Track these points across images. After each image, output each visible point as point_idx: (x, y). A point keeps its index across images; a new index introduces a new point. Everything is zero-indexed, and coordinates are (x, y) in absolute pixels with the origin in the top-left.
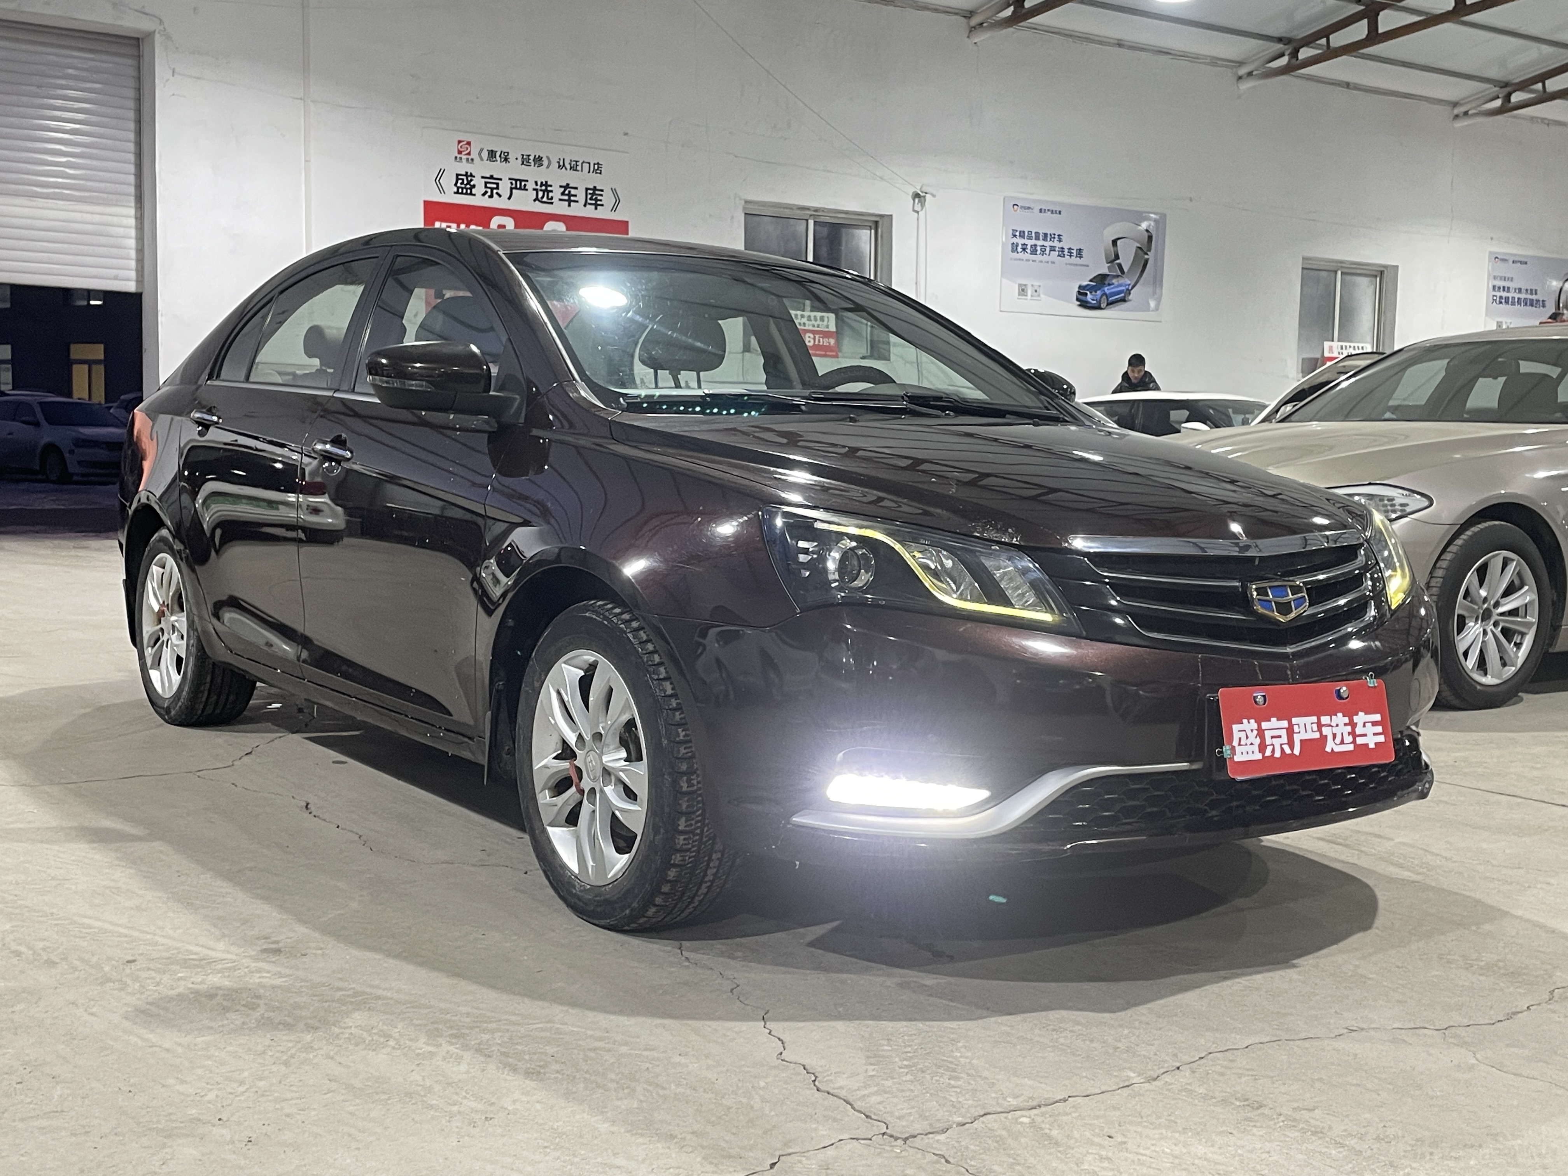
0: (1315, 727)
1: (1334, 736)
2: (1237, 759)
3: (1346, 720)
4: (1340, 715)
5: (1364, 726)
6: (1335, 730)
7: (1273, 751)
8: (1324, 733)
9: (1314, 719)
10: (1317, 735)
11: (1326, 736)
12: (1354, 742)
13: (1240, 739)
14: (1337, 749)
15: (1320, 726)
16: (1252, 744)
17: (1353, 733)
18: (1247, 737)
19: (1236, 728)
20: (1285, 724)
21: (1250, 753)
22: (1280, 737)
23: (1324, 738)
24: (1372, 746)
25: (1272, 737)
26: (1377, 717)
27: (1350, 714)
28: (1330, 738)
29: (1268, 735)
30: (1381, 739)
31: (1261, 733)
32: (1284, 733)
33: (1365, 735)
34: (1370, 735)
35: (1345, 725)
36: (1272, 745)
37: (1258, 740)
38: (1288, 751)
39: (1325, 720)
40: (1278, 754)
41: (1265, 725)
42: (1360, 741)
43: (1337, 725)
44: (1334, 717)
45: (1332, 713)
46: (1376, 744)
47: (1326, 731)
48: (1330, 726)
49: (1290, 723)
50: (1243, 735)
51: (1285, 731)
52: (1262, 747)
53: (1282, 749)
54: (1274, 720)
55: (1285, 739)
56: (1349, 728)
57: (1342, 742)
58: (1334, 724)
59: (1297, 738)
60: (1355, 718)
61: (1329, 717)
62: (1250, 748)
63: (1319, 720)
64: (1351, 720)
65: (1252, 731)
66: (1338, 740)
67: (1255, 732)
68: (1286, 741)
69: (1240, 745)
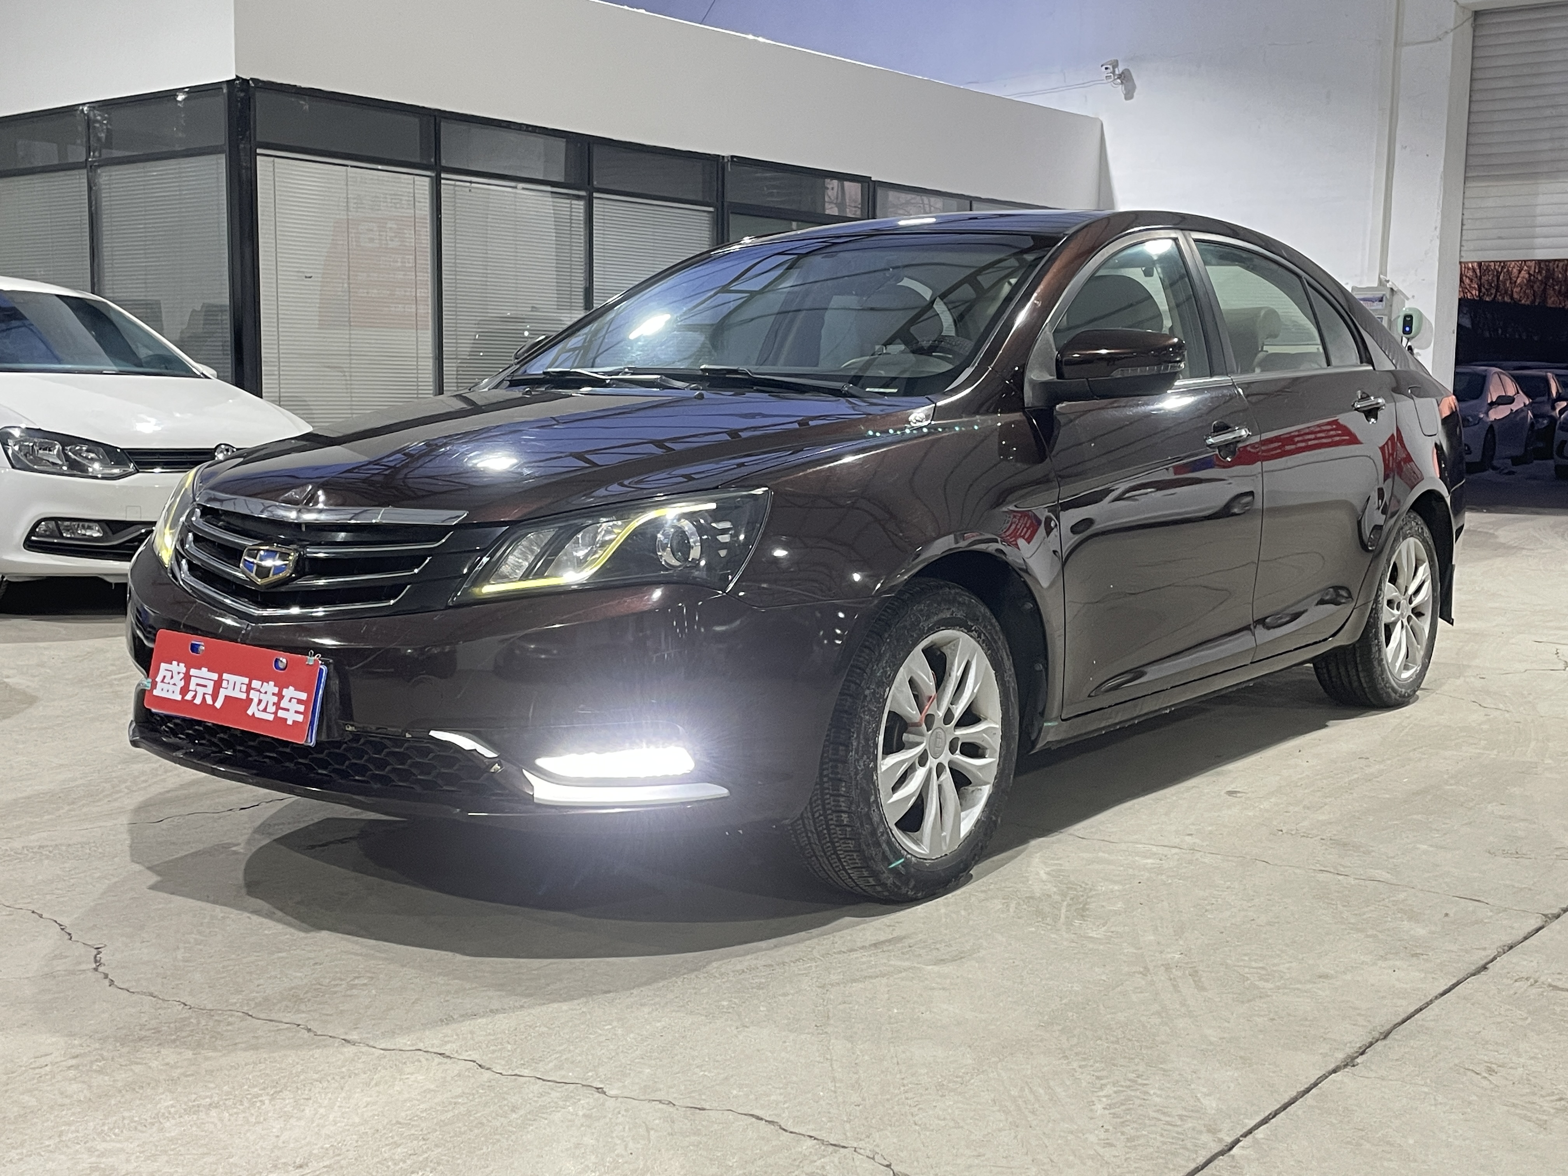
0: (244, 688)
1: (260, 701)
2: (155, 693)
3: (276, 690)
4: (272, 683)
5: (290, 701)
6: (262, 696)
7: (194, 697)
8: (251, 696)
9: (246, 680)
10: (243, 696)
11: (252, 700)
12: (276, 713)
13: (164, 677)
14: (259, 715)
15: (249, 688)
16: (174, 684)
17: (277, 705)
18: (172, 677)
19: (163, 666)
20: (215, 676)
21: (171, 691)
22: (205, 686)
23: (249, 701)
24: (290, 722)
25: (198, 685)
26: (303, 696)
27: (281, 685)
28: (256, 701)
29: (194, 681)
30: (300, 718)
31: (187, 678)
32: (211, 685)
33: (288, 710)
34: (292, 711)
35: (274, 694)
36: (196, 691)
37: (182, 683)
38: (209, 701)
39: (256, 684)
40: (198, 701)
41: (193, 672)
42: (281, 714)
43: (266, 693)
44: (265, 684)
45: (264, 680)
46: (294, 722)
47: (253, 695)
48: (259, 691)
49: (220, 677)
50: (169, 674)
51: (212, 683)
52: (184, 690)
53: (204, 698)
54: (204, 670)
55: (210, 690)
56: (275, 699)
57: (265, 710)
58: (263, 690)
59: (223, 693)
60: (285, 690)
61: (260, 683)
62: (171, 688)
63: (250, 682)
64: (280, 691)
65: (179, 673)
66: (262, 707)
67: (182, 675)
68: (210, 692)
69: (162, 681)
